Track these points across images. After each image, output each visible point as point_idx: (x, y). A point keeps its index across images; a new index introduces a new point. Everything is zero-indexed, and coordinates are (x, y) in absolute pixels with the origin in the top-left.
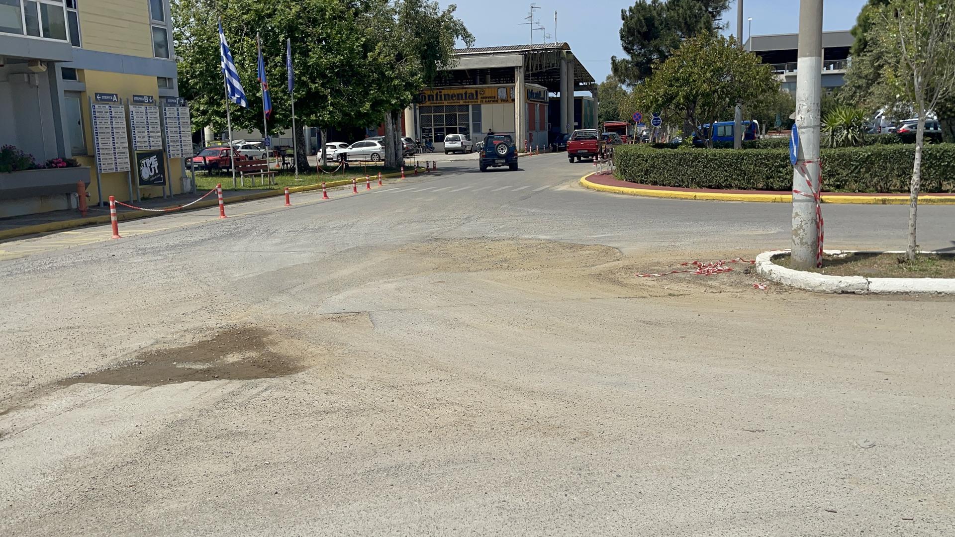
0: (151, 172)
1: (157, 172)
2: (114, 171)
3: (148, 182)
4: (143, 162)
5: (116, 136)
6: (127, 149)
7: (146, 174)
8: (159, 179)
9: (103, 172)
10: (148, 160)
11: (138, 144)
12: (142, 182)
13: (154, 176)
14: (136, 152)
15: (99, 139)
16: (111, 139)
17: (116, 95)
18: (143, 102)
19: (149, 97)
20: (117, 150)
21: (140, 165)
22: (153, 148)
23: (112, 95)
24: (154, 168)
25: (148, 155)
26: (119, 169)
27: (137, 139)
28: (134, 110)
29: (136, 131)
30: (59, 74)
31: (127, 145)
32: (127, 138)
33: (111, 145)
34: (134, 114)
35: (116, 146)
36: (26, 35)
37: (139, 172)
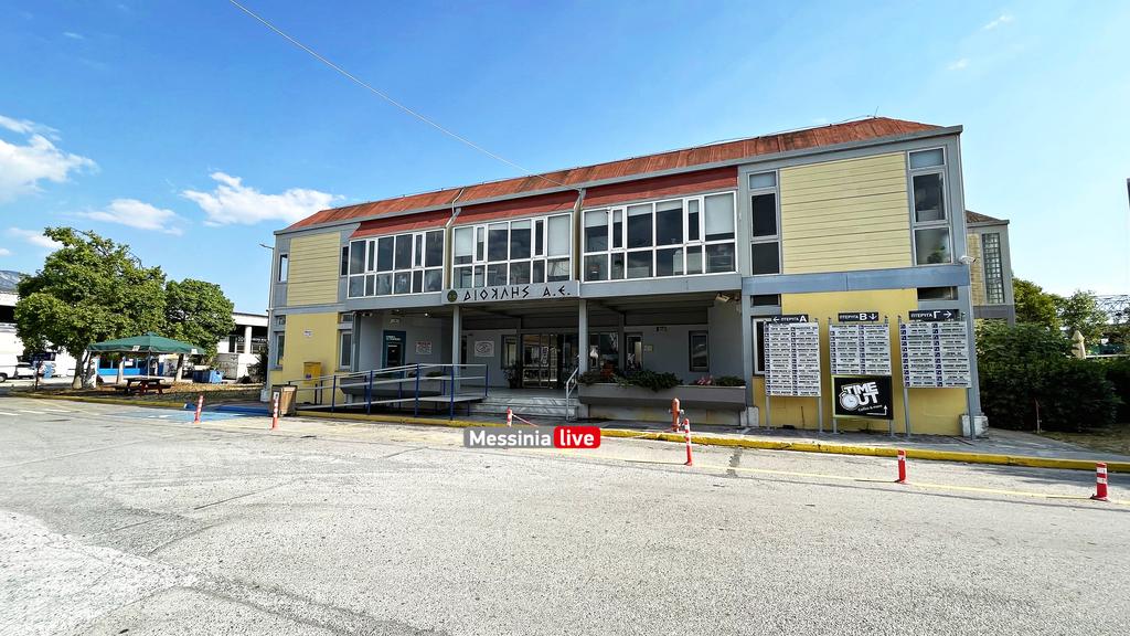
0: (863, 400)
1: (875, 401)
2: (791, 395)
3: (854, 412)
4: (849, 388)
5: (798, 359)
6: (819, 373)
7: (849, 402)
8: (882, 410)
9: (772, 394)
10: (858, 388)
11: (838, 368)
12: (840, 410)
13: (866, 406)
14: (833, 377)
15: (771, 361)
16: (790, 361)
18: (858, 320)
19: (869, 314)
20: (799, 374)
21: (838, 391)
22: (867, 373)
23: (799, 316)
24: (870, 397)
25: (861, 380)
26: (799, 394)
27: (838, 361)
28: (837, 330)
29: (838, 353)
30: (746, 302)
31: (819, 368)
32: (818, 361)
33: (790, 368)
34: (837, 334)
35: (798, 368)
36: (685, 275)
37: (837, 399)
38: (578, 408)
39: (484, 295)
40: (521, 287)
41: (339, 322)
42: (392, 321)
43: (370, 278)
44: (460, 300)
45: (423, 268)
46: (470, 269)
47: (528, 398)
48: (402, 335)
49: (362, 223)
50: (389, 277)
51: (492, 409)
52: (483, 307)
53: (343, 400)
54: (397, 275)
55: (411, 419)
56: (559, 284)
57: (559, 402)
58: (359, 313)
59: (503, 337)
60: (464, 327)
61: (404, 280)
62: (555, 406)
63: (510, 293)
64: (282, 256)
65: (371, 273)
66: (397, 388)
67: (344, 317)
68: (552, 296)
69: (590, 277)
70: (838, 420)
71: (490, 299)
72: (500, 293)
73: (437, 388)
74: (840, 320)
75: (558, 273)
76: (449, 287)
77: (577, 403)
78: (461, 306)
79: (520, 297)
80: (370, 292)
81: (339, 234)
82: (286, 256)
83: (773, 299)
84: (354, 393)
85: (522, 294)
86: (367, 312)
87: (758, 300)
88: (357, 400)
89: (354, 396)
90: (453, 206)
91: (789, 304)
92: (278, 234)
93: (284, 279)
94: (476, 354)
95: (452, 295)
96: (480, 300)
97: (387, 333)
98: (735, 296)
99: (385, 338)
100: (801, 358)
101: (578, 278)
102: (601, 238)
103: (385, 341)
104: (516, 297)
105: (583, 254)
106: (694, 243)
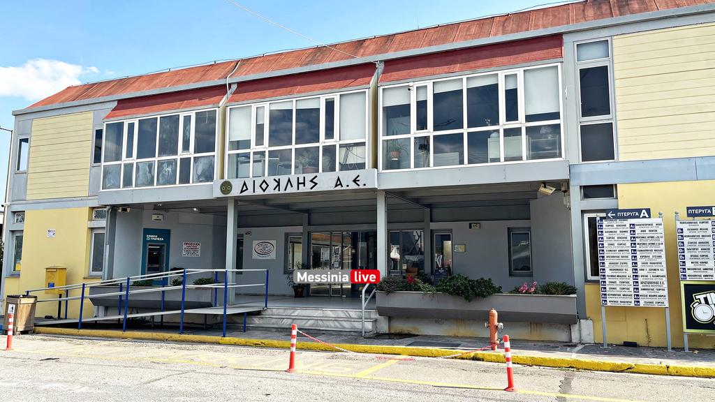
2: (633, 305)
3: (709, 325)
5: (639, 261)
6: (665, 279)
7: (703, 313)
9: (609, 304)
11: (688, 272)
12: (692, 323)
14: (682, 283)
15: (607, 264)
16: (630, 265)
17: (648, 211)
18: (711, 215)
20: (640, 279)
21: (689, 300)
23: (640, 211)
26: (642, 304)
27: (688, 264)
28: (685, 227)
29: (687, 254)
30: (575, 193)
31: (664, 273)
32: (664, 264)
33: (630, 272)
34: (686, 233)
35: (640, 273)
36: (502, 162)
37: (689, 310)
38: (376, 321)
39: (264, 186)
40: (309, 176)
41: (90, 220)
42: (155, 217)
43: (129, 167)
44: (235, 192)
45: (191, 154)
46: (247, 156)
47: (317, 309)
48: (166, 234)
49: (120, 101)
50: (150, 165)
51: (273, 323)
52: (263, 200)
53: (92, 313)
54: (161, 164)
55: (176, 336)
56: (353, 174)
57: (353, 313)
58: (114, 208)
59: (287, 235)
60: (240, 224)
61: (170, 169)
62: (349, 319)
63: (295, 184)
64: (21, 141)
65: (129, 161)
66: (159, 298)
67: (97, 212)
68: (345, 188)
69: (390, 165)
70: (690, 335)
71: (270, 191)
72: (283, 184)
73: (206, 298)
74: (689, 215)
75: (351, 161)
76: (222, 177)
77: (374, 315)
78: (237, 200)
79: (307, 188)
80: (128, 183)
81: (91, 115)
82: (26, 140)
83: (608, 190)
84: (107, 305)
85: (310, 185)
86: (125, 207)
87: (590, 191)
88: (109, 311)
89: (107, 308)
90: (228, 81)
91: (627, 197)
92: (16, 115)
93: (23, 167)
94: (255, 256)
95: (226, 187)
96: (259, 192)
97: (147, 231)
98: (562, 186)
99: (145, 237)
100: (644, 260)
101: (375, 166)
102: (402, 119)
103: (145, 241)
104: (302, 189)
105: (382, 138)
106: (512, 125)
